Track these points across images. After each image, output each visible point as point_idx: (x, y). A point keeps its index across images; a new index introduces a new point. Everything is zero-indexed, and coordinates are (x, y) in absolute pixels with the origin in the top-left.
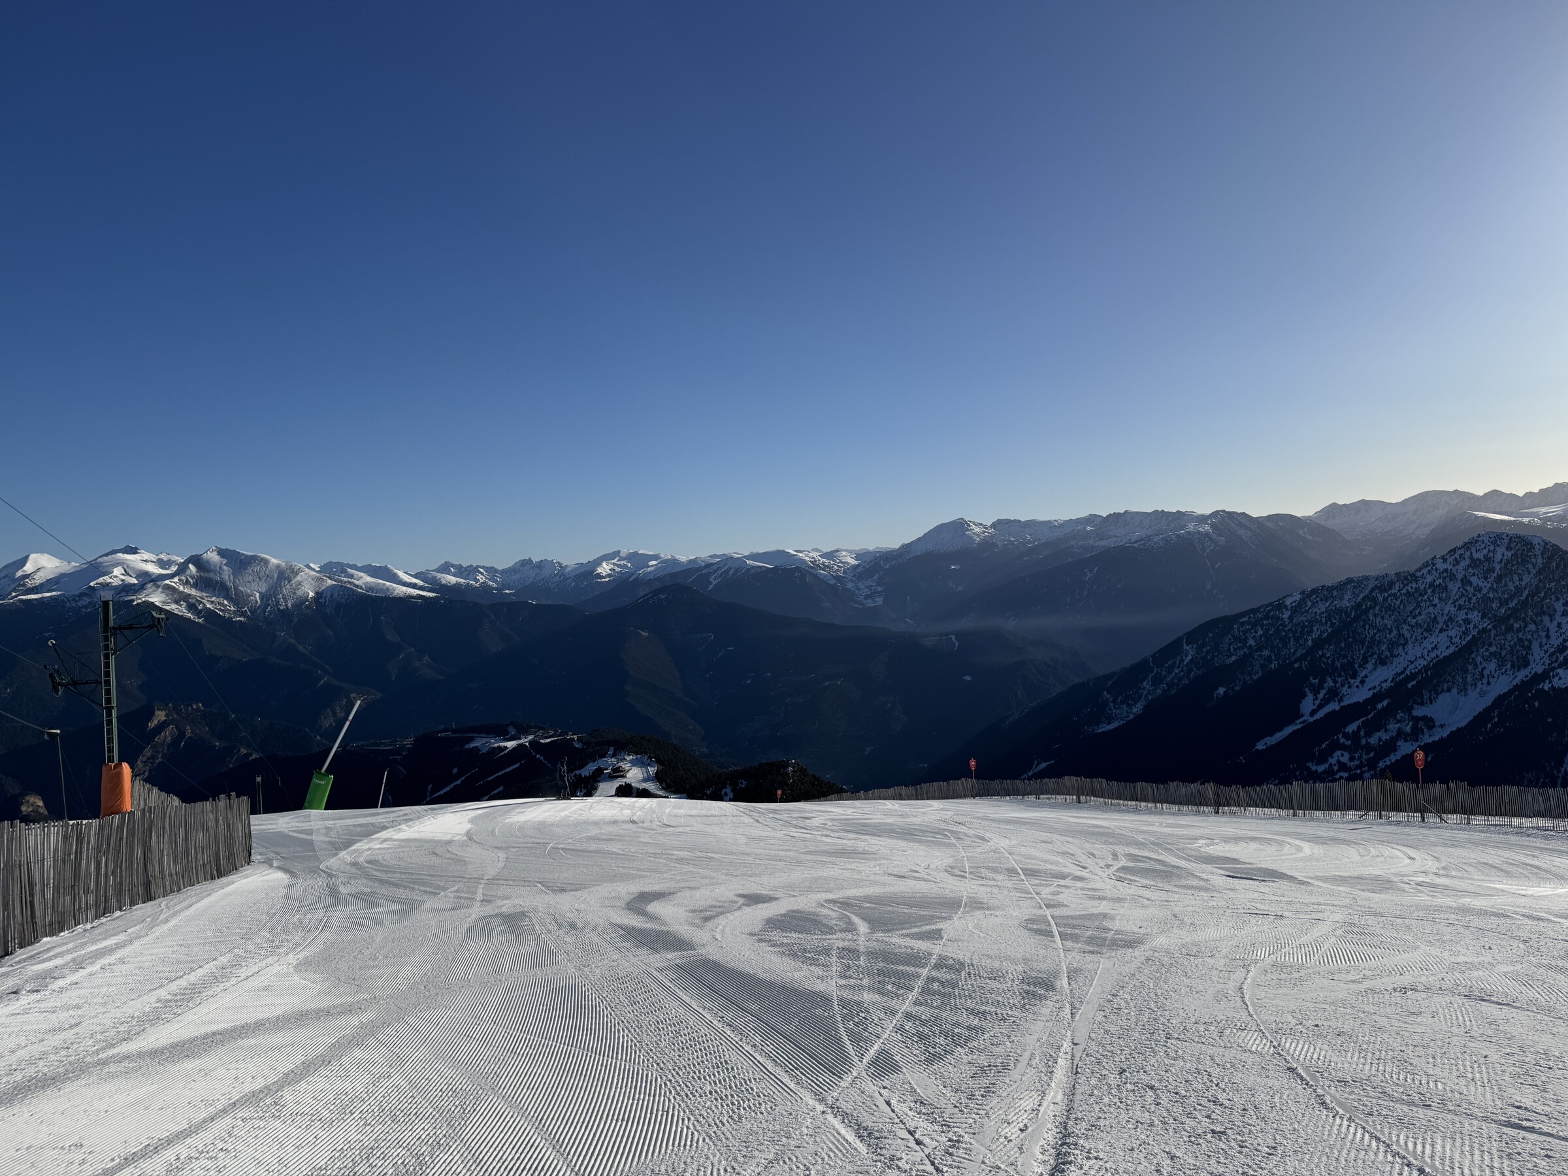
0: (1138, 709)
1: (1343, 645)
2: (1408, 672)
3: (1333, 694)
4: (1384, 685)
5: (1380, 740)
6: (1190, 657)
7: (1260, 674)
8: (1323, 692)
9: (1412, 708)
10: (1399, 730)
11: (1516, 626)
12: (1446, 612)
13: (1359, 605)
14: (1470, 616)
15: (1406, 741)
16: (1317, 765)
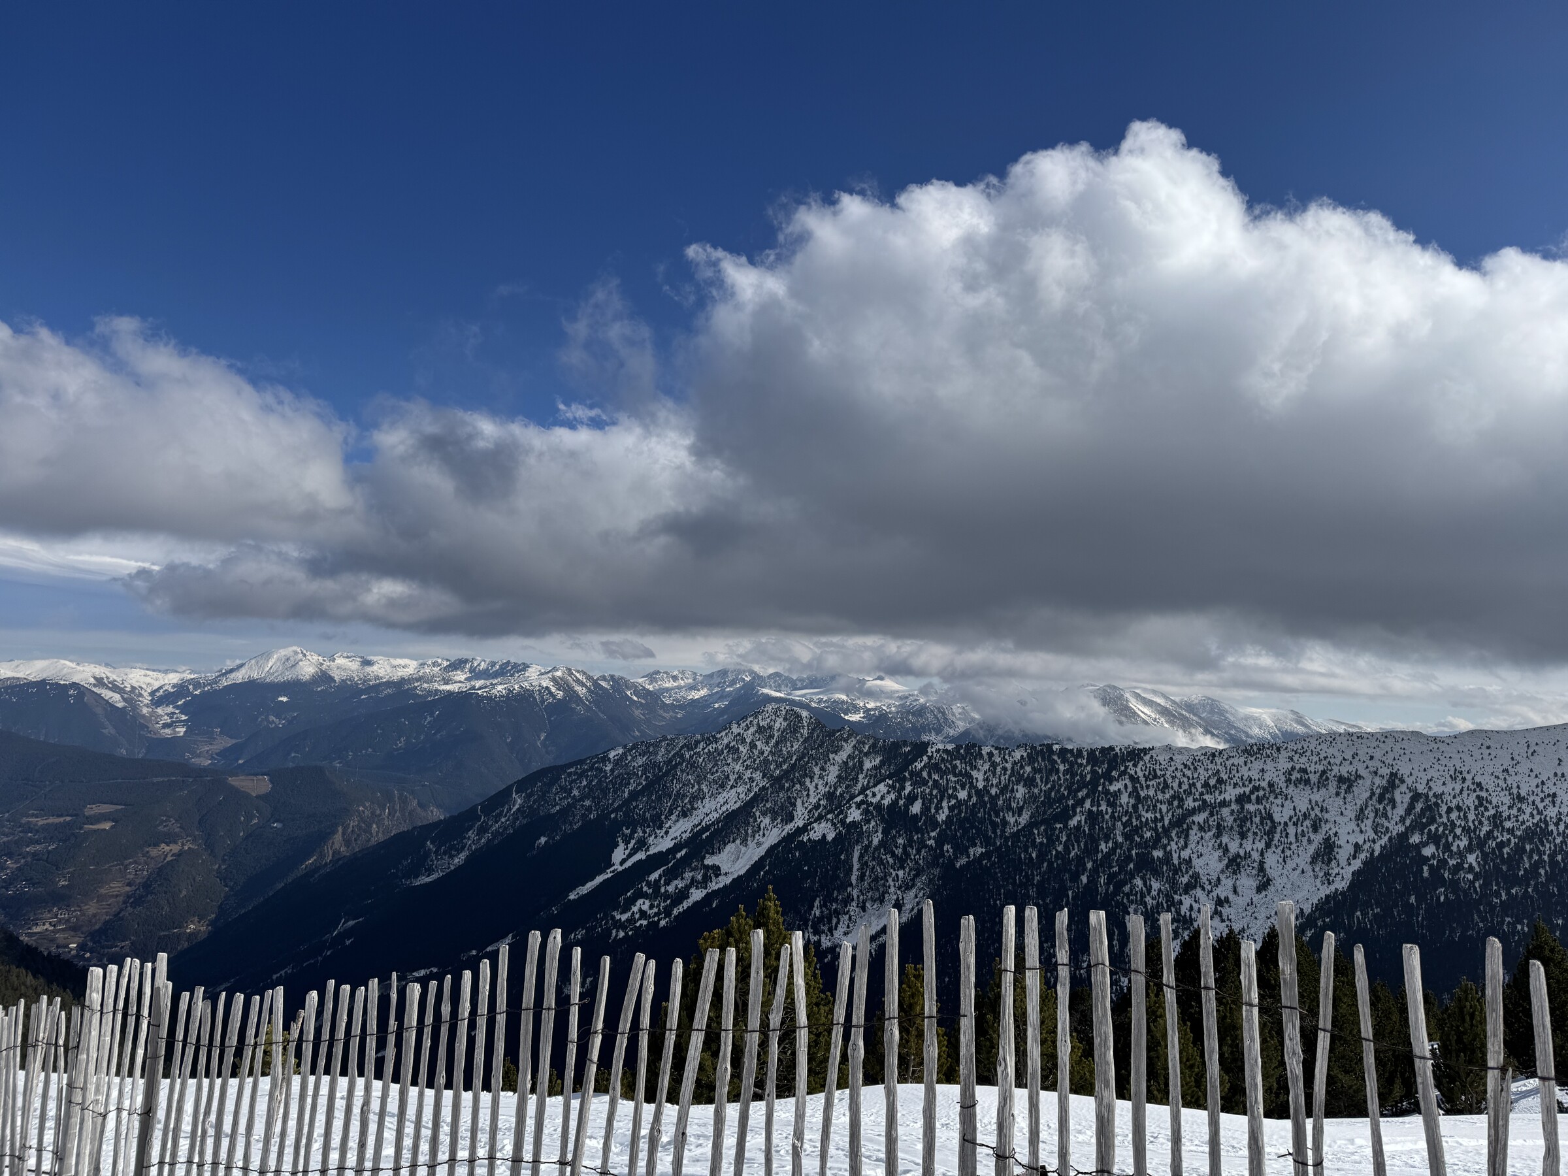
0: (459, 860)
1: (654, 797)
2: (703, 824)
3: (642, 844)
4: (684, 836)
5: (676, 888)
6: (517, 806)
7: (580, 824)
8: (633, 842)
9: (704, 857)
10: (693, 877)
11: (787, 785)
12: (736, 770)
13: (670, 761)
14: (754, 775)
15: (697, 888)
16: (621, 914)
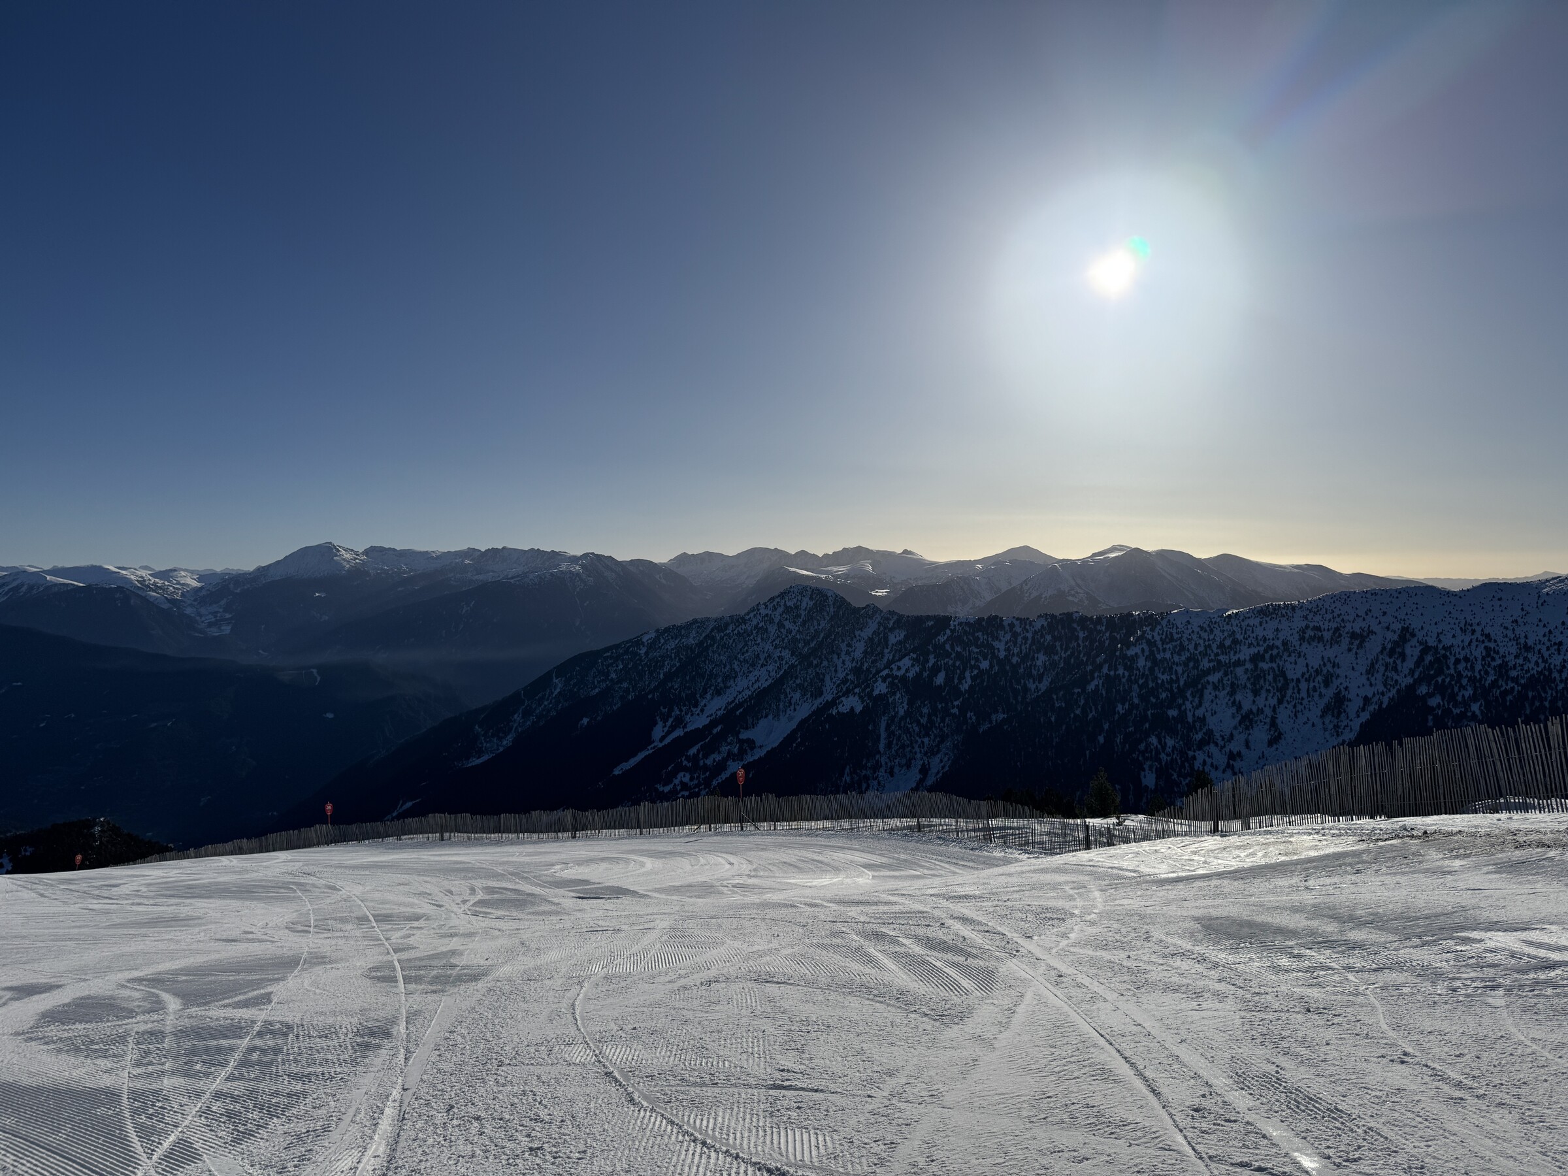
0: (507, 741)
1: (688, 678)
2: (737, 701)
3: (679, 722)
4: (719, 713)
5: (714, 759)
6: (558, 690)
7: (619, 705)
8: (671, 720)
9: (739, 732)
10: (729, 750)
11: (815, 662)
12: (766, 650)
13: (701, 643)
14: (783, 654)
15: (734, 761)
16: (663, 786)
